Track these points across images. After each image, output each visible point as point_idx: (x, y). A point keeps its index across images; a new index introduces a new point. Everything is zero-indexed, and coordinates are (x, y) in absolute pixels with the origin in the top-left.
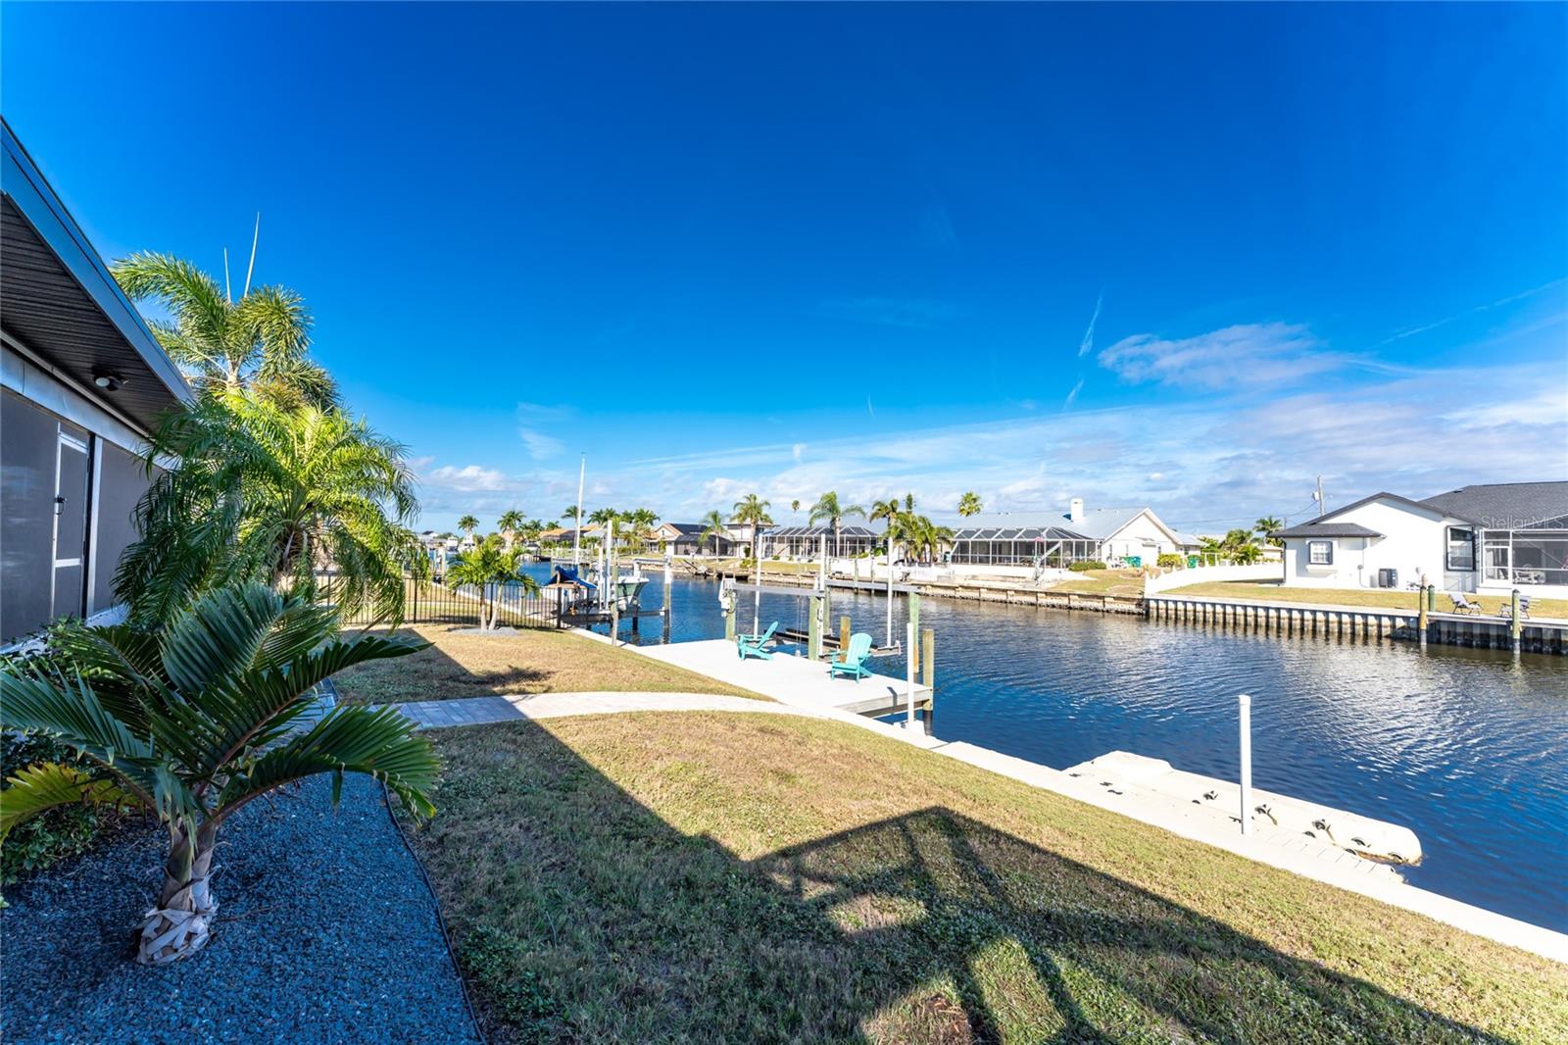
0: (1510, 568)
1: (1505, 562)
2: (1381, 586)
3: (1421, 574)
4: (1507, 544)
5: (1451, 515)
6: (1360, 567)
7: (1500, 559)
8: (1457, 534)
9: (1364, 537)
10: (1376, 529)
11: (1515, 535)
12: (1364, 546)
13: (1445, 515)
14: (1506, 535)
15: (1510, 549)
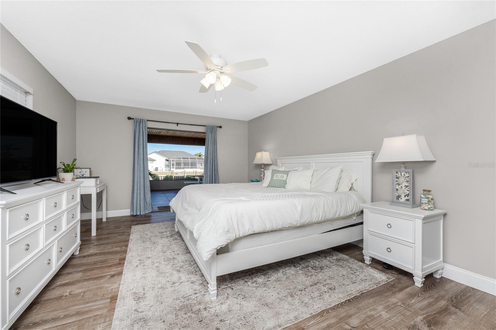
0: (175, 166)
1: (174, 166)
2: (156, 171)
3: (162, 168)
4: (174, 162)
5: (167, 157)
6: (152, 167)
7: (173, 165)
8: (167, 160)
9: (153, 160)
10: (155, 159)
11: (176, 161)
12: (153, 162)
13: (165, 157)
14: (174, 161)
15: (175, 163)
